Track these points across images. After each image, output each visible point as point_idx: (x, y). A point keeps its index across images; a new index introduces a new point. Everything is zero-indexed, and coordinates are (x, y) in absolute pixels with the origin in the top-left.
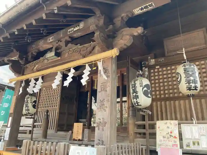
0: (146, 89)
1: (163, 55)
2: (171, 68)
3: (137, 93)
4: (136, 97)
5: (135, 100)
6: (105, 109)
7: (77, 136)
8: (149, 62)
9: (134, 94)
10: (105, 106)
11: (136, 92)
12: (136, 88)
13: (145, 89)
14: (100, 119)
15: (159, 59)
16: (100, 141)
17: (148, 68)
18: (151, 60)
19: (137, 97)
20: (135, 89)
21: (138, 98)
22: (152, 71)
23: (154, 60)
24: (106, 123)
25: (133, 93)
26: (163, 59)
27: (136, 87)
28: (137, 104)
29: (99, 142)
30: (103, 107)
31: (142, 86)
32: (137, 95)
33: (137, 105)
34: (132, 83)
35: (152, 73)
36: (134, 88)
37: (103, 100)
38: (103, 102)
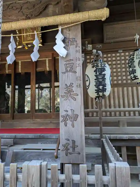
1: (102, 41)
2: (108, 55)
6: (75, 96)
8: (86, 47)
10: (75, 93)
14: (67, 111)
15: (97, 45)
16: (69, 140)
17: (85, 54)
18: (88, 45)
22: (88, 57)
23: (91, 45)
24: (77, 116)
26: (101, 46)
29: (68, 142)
30: (70, 95)
35: (88, 59)
37: (71, 85)
38: (71, 87)
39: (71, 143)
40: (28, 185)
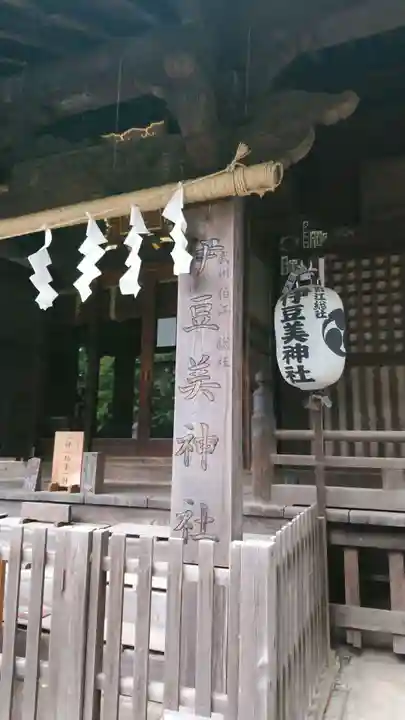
0: (335, 326)
3: (304, 340)
4: (298, 352)
5: (294, 363)
7: (66, 476)
9: (294, 343)
10: (212, 380)
11: (302, 337)
12: (302, 321)
13: (333, 325)
14: (191, 428)
16: (193, 503)
19: (302, 352)
20: (297, 324)
21: (307, 356)
25: (287, 340)
27: (303, 318)
28: (298, 377)
30: (201, 386)
31: (323, 316)
32: (303, 344)
33: (298, 381)
34: (284, 304)
36: (292, 323)
37: (205, 361)
38: (203, 366)
39: (197, 509)
40: (65, 572)
